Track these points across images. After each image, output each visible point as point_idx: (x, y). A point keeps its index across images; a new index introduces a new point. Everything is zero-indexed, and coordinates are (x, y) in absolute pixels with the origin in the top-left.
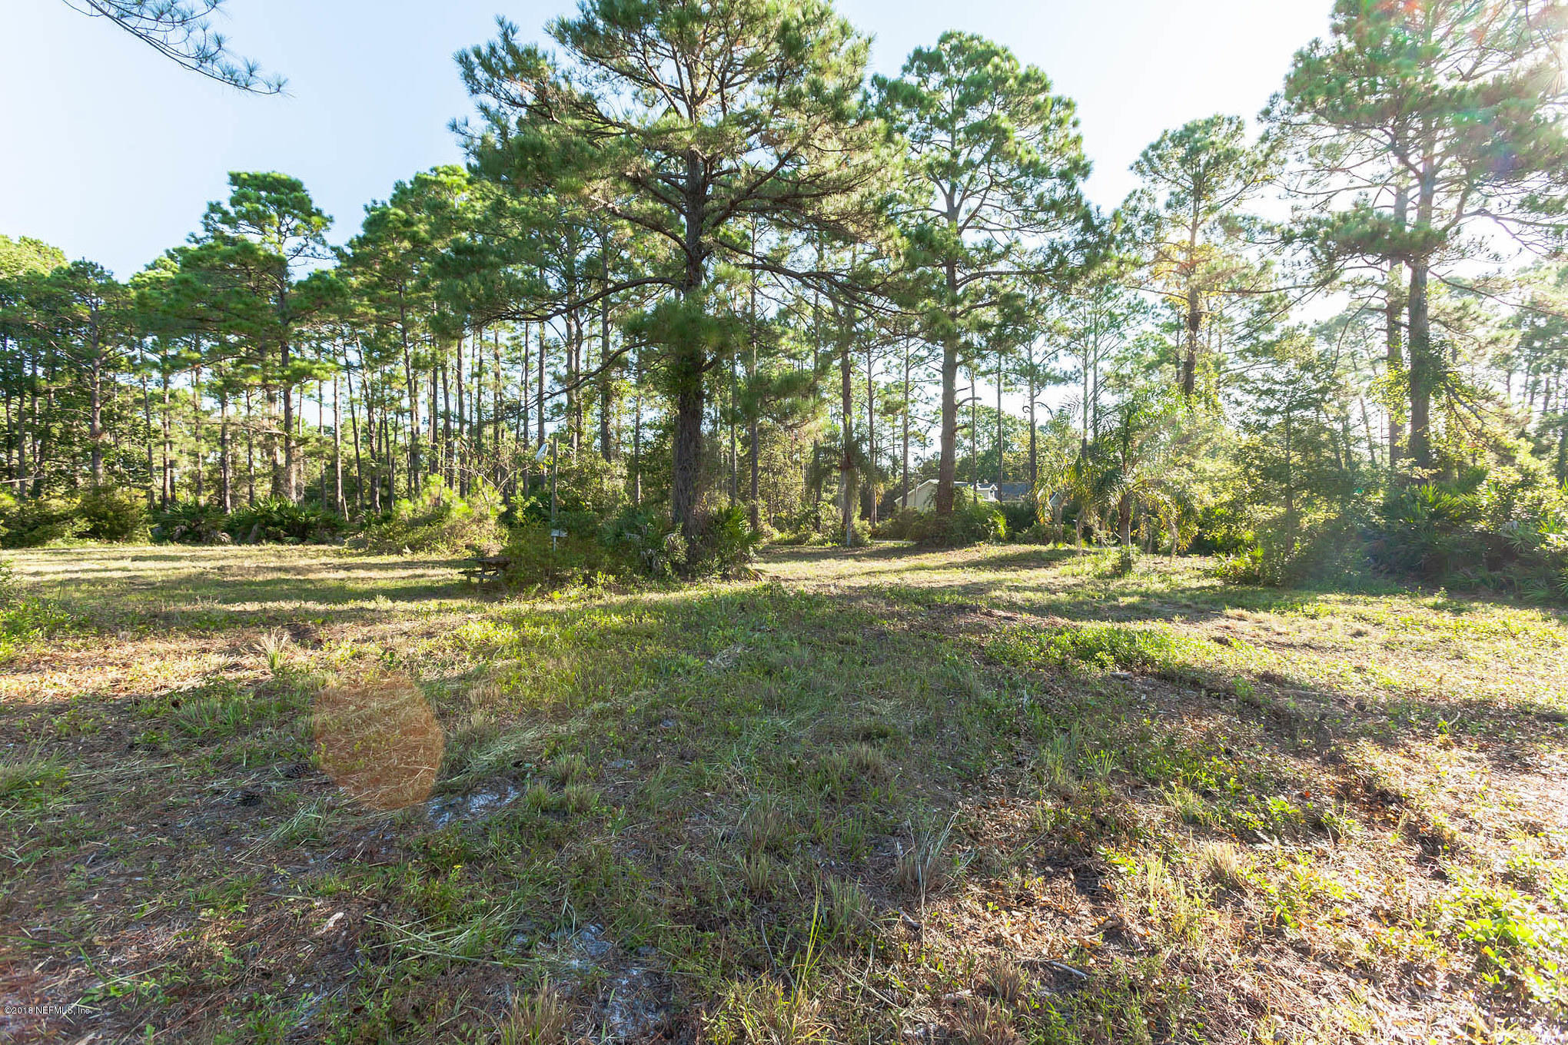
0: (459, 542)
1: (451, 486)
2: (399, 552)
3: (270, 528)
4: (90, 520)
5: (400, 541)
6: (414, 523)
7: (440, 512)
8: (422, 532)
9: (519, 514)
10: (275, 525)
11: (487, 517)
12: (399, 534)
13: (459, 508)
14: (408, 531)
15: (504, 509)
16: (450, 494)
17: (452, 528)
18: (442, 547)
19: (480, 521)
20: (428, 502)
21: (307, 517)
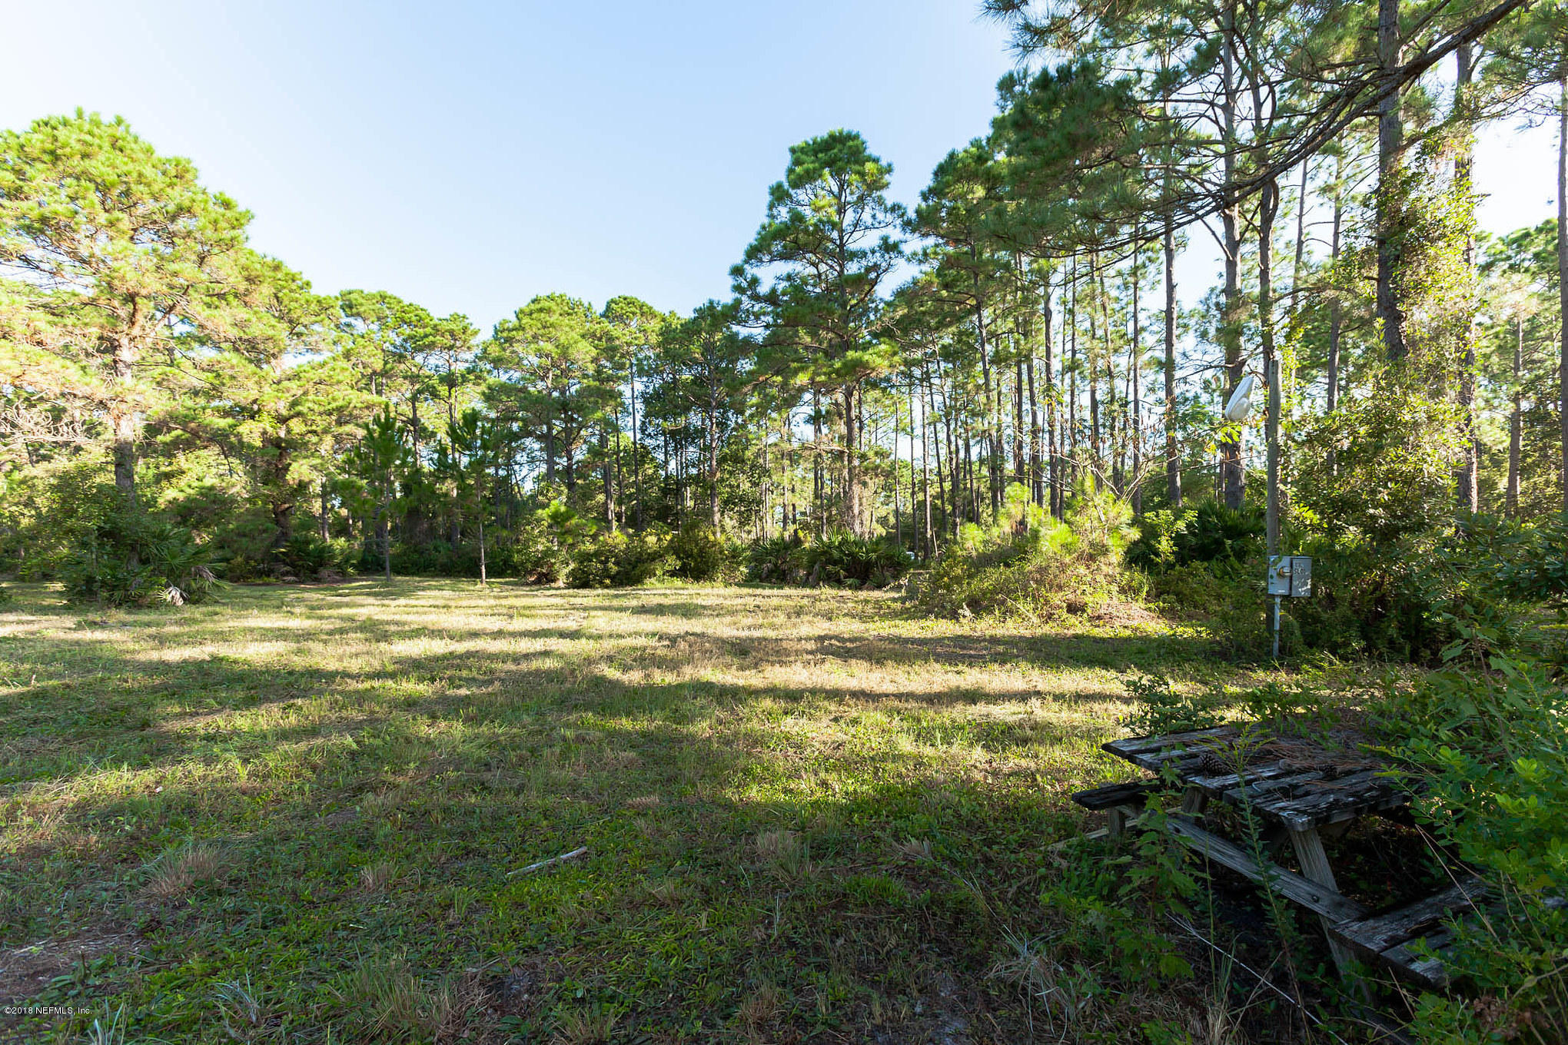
0: (1056, 598)
1: (1040, 503)
2: (954, 616)
3: (830, 568)
4: (679, 558)
5: (959, 593)
6: (982, 562)
7: (1024, 540)
8: (993, 576)
9: (1165, 545)
10: (835, 563)
11: (1104, 550)
12: (958, 580)
13: (1053, 535)
14: (971, 576)
15: (1135, 534)
16: (1037, 515)
17: (1042, 570)
18: (1024, 607)
19: (1092, 558)
20: (1007, 529)
21: (867, 552)
